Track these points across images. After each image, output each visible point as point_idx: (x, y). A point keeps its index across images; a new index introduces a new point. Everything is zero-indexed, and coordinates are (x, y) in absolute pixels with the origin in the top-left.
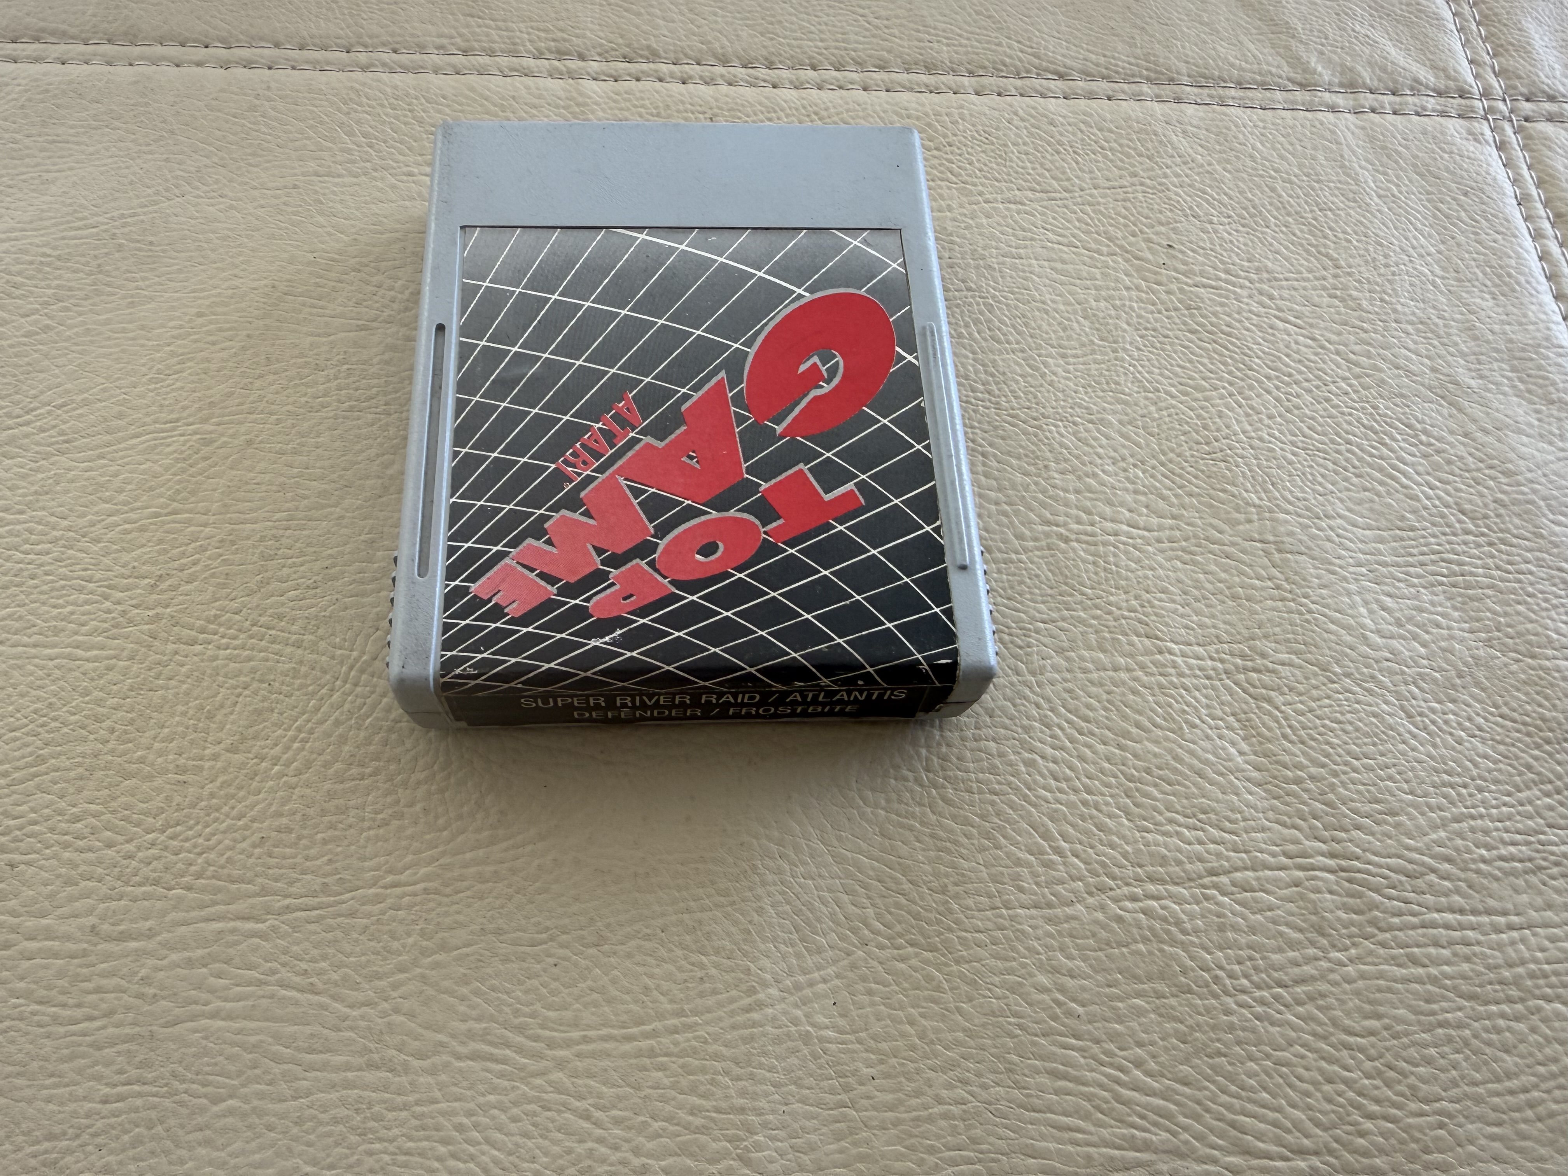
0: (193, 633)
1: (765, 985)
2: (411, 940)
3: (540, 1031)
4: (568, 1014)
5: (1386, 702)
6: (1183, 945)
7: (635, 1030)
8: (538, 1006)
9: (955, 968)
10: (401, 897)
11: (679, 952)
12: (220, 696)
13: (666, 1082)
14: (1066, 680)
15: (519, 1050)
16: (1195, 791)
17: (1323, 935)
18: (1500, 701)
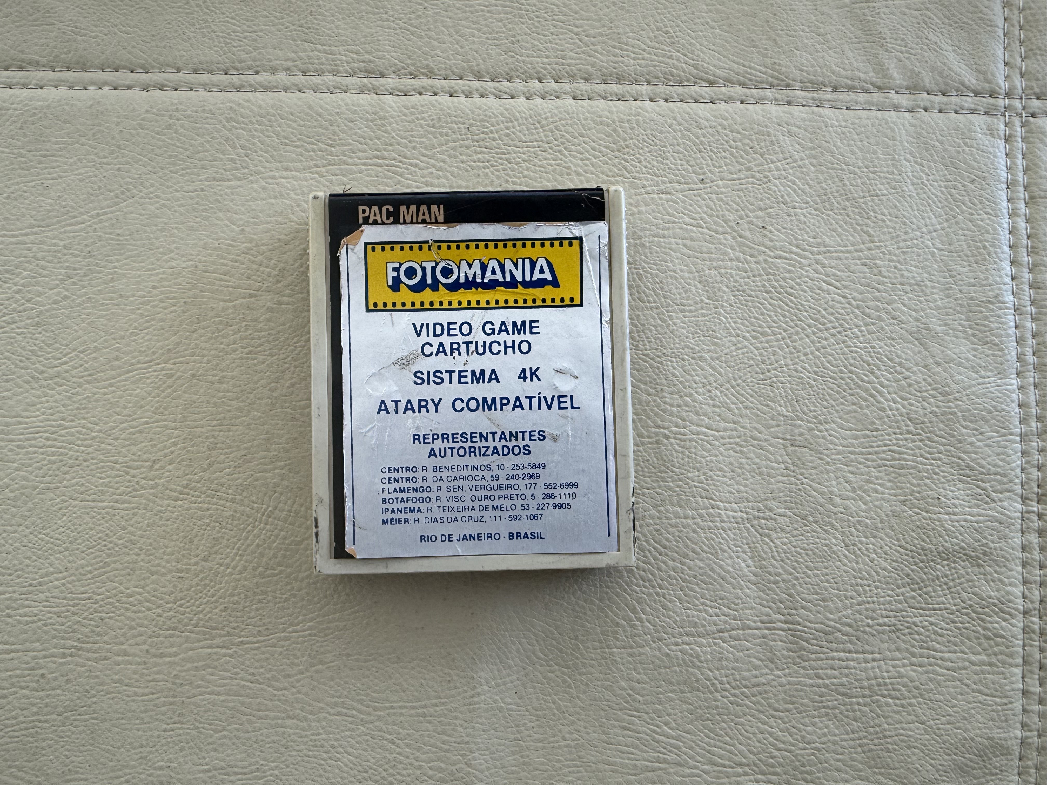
0: (176, 494)
1: (481, 684)
3: (370, 703)
4: (383, 695)
6: (699, 668)
7: (415, 704)
9: (578, 677)
10: (298, 637)
11: (438, 668)
12: (194, 531)
13: (431, 728)
14: (656, 524)
15: (360, 711)
16: (718, 587)
17: (772, 662)
18: (901, 537)
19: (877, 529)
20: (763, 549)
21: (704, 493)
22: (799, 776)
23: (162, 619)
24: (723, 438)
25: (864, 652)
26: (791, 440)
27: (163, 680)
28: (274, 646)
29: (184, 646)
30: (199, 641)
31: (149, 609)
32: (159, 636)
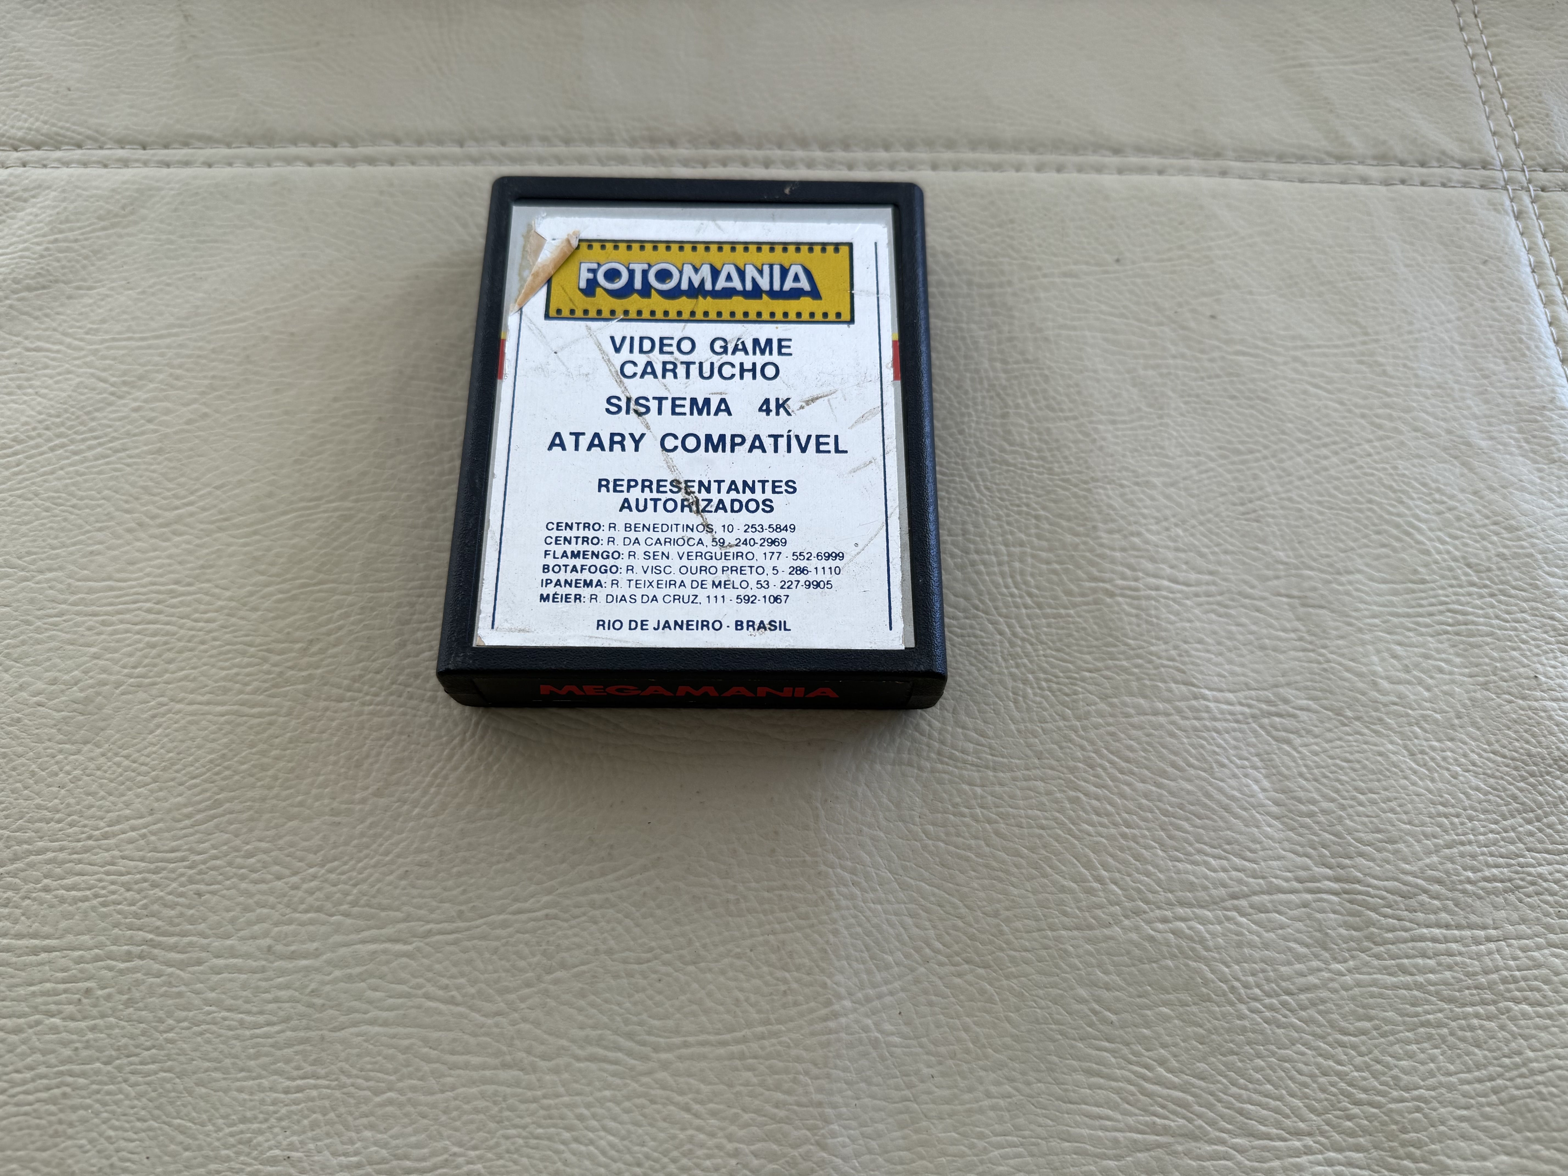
1: (840, 997)
2: (535, 959)
3: (647, 1038)
4: (670, 1023)
5: (1392, 742)
6: (1205, 960)
7: (728, 1037)
8: (644, 1016)
9: (1005, 982)
10: (527, 922)
11: (765, 969)
13: (755, 1080)
14: (1109, 725)
15: (630, 1053)
16: (1222, 824)
17: (1326, 949)
18: (1492, 738)
19: (1453, 727)
20: (1283, 763)
21: (1179, 676)
22: (1401, 1151)
23: (300, 893)
24: (1197, 595)
25: (1471, 927)
26: (1299, 598)
27: (292, 1000)
28: (484, 937)
29: (331, 940)
30: (359, 931)
31: (279, 878)
32: (290, 922)
